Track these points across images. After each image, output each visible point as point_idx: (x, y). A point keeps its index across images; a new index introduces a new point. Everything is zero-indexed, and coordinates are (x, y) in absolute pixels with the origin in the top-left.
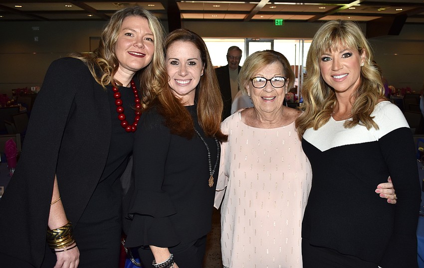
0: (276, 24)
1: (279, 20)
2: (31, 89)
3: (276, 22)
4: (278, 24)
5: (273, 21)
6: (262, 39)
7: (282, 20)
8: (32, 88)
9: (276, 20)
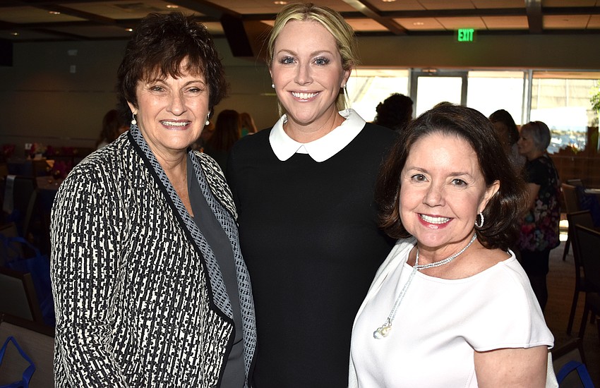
0: (460, 40)
1: (466, 31)
2: (24, 147)
3: (460, 35)
4: (465, 39)
5: (453, 33)
6: (442, 70)
7: (472, 31)
8: (26, 145)
9: (460, 31)
